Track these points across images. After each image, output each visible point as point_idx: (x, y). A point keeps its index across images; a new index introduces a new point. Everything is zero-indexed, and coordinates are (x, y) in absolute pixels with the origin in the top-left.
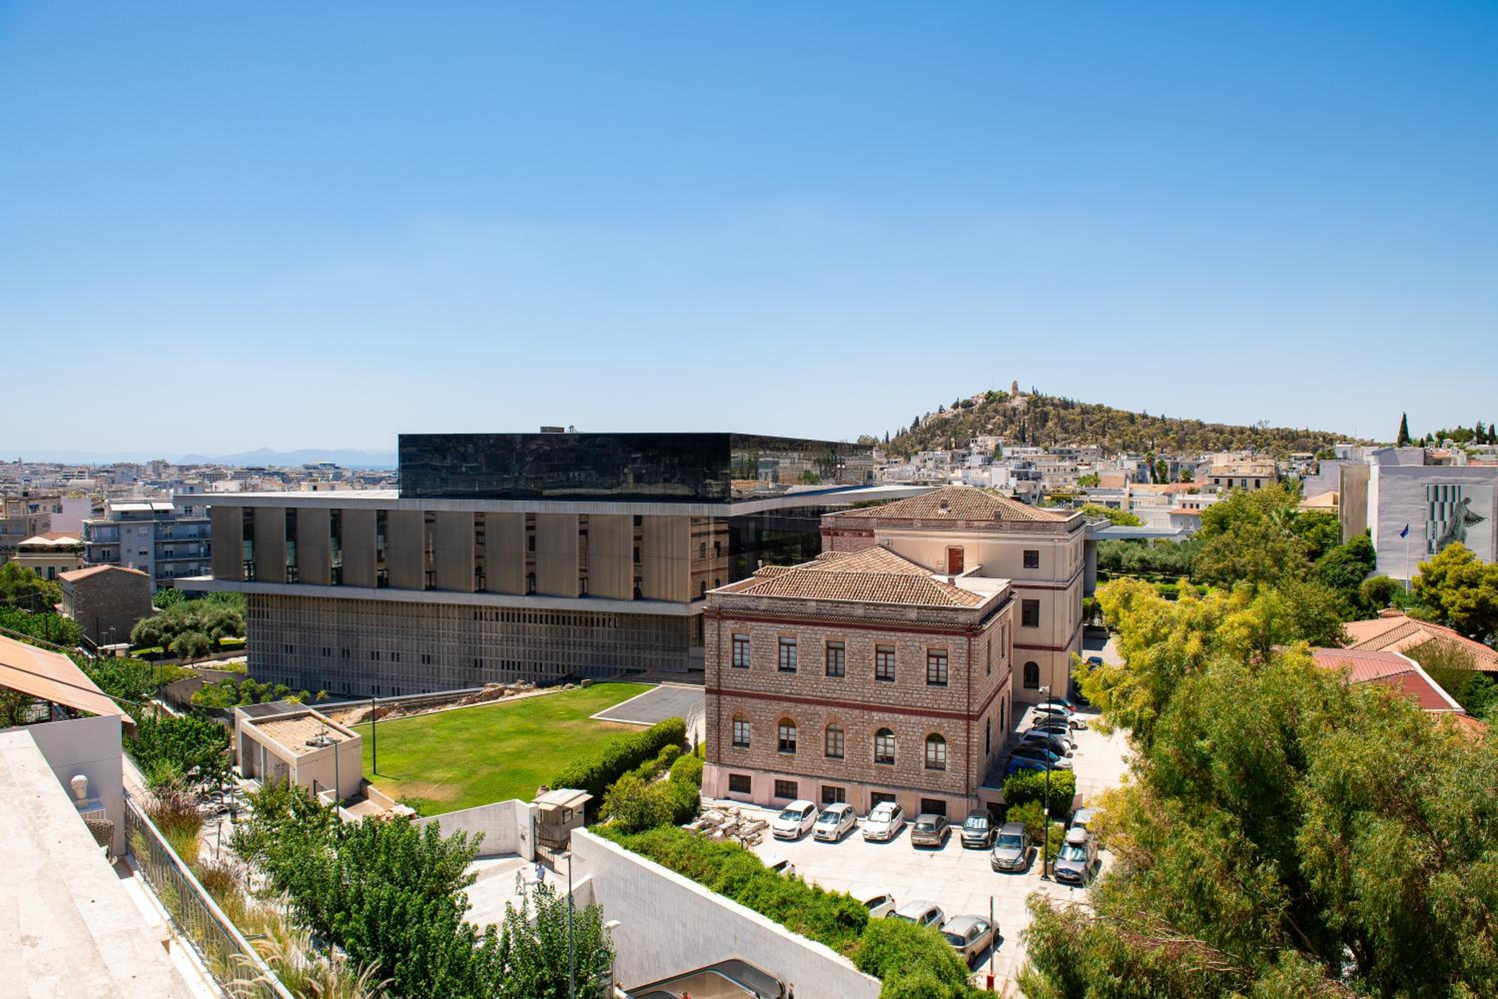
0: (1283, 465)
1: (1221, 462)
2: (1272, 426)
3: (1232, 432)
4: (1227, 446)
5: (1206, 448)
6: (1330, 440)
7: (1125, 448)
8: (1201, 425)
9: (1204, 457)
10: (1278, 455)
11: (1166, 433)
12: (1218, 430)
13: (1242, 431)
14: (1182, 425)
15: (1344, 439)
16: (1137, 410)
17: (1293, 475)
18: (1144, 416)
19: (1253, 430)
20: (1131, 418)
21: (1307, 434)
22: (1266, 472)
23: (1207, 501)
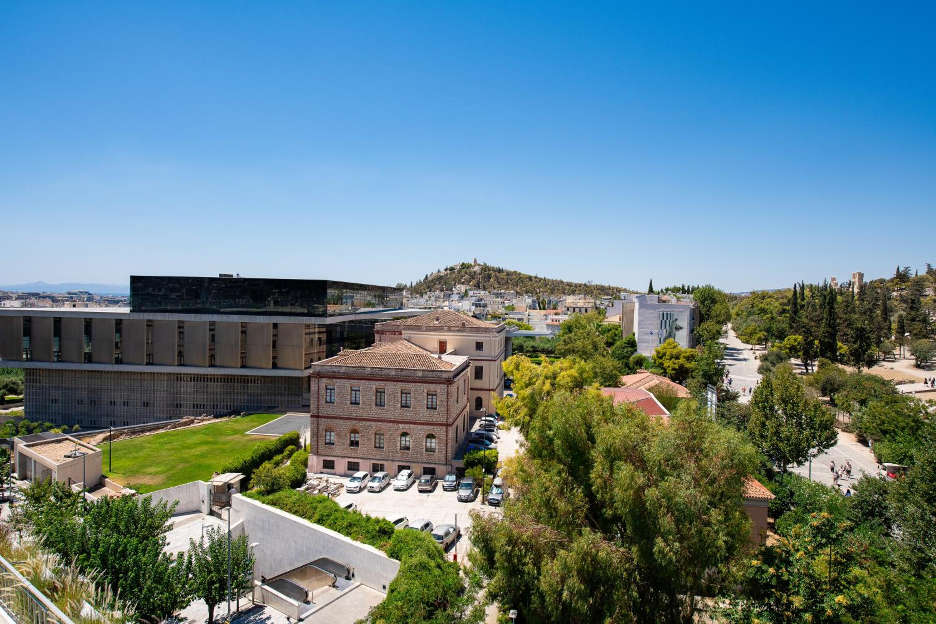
0: (598, 302)
1: (570, 300)
2: (594, 283)
3: (576, 286)
4: (573, 293)
5: (564, 293)
6: (619, 290)
7: (527, 292)
8: (562, 282)
9: (563, 297)
10: (596, 298)
11: (546, 286)
12: (570, 285)
13: (580, 285)
14: (553, 282)
15: (625, 290)
16: (533, 274)
17: (602, 307)
18: (536, 277)
19: (585, 285)
20: (530, 278)
21: (609, 288)
22: (590, 305)
23: (564, 318)
